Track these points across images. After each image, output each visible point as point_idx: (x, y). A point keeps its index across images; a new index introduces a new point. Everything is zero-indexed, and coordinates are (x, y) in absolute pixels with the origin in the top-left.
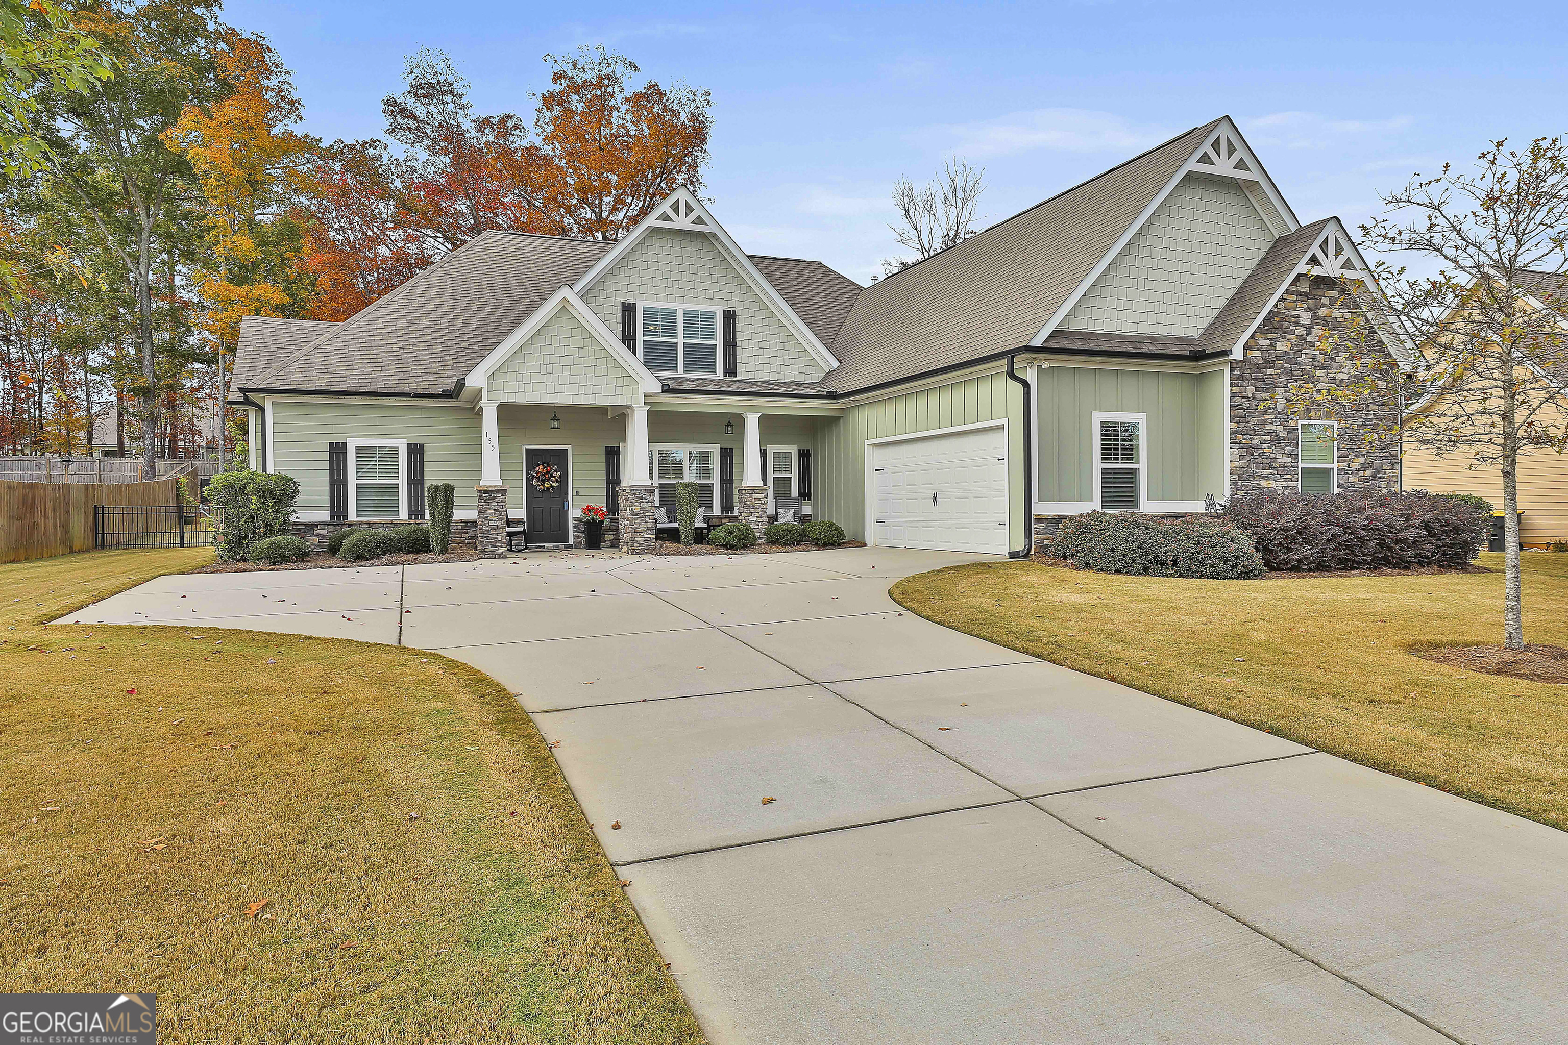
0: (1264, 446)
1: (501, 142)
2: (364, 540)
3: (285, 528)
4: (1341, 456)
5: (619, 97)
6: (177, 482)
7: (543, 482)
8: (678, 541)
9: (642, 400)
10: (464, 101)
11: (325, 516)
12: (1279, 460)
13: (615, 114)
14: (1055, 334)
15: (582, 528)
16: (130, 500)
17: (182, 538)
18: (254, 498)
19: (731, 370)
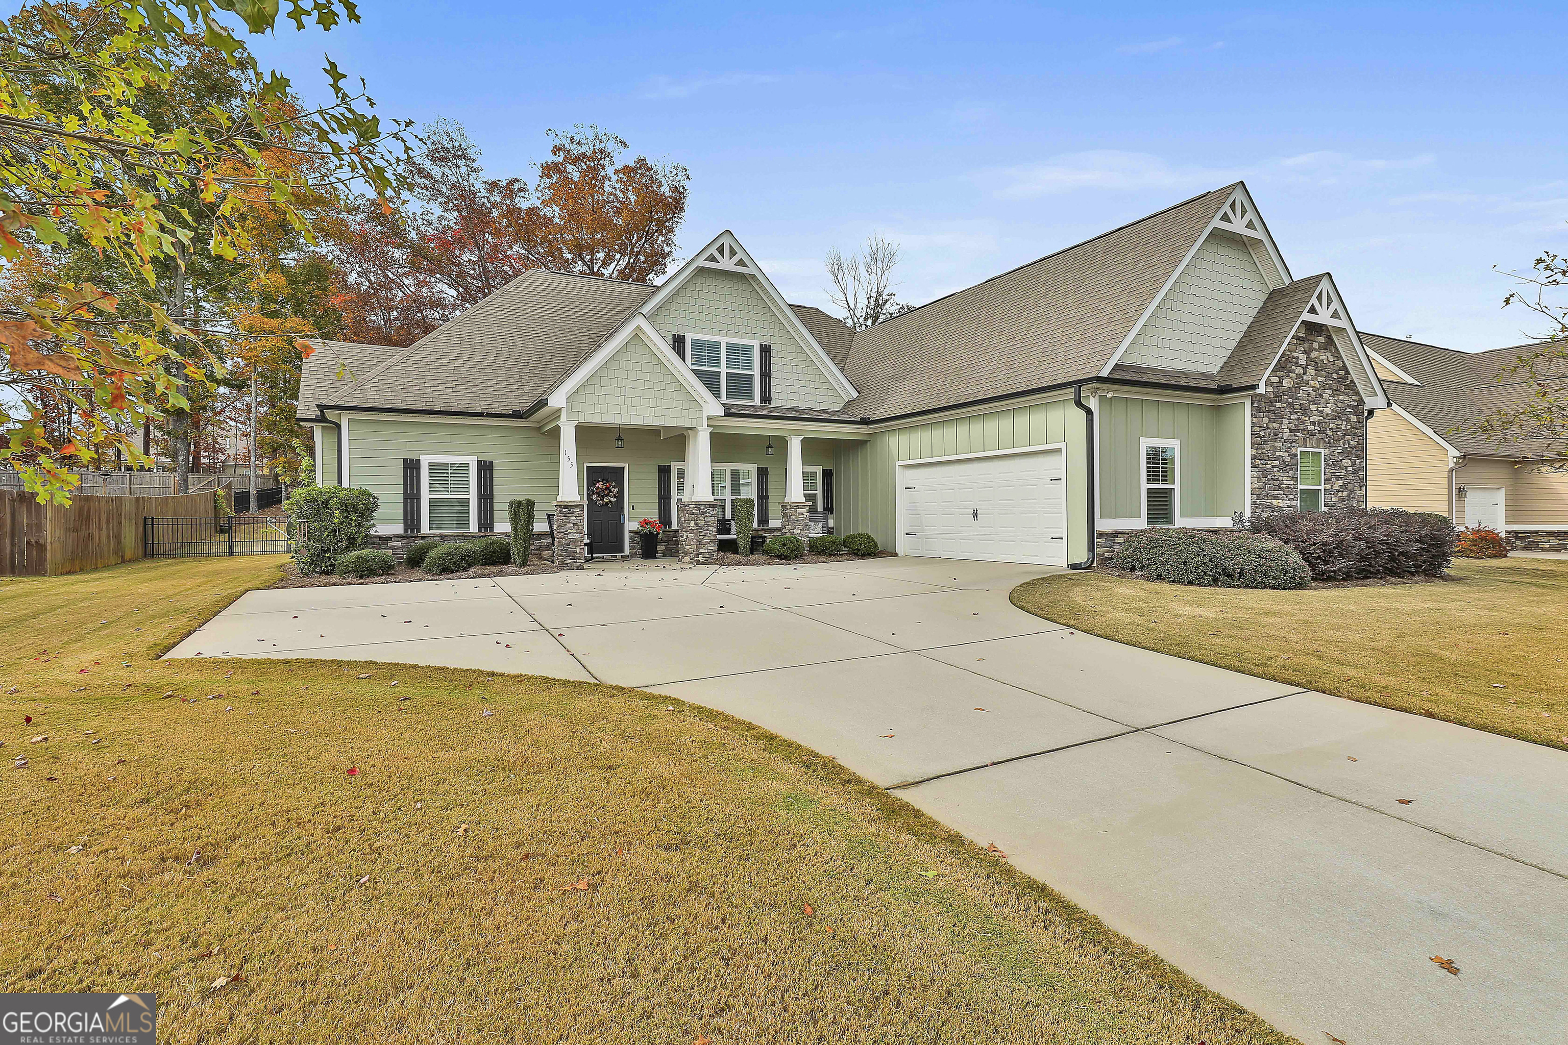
0: (1275, 470)
1: (507, 202)
2: (450, 554)
3: (369, 541)
4: (1327, 479)
5: (610, 171)
6: (215, 495)
7: (603, 497)
8: (737, 553)
9: (705, 423)
10: (475, 165)
11: (399, 529)
12: (1285, 482)
13: (607, 183)
14: (1117, 367)
15: (637, 539)
16: (175, 513)
17: (230, 547)
18: (337, 512)
19: (766, 398)
